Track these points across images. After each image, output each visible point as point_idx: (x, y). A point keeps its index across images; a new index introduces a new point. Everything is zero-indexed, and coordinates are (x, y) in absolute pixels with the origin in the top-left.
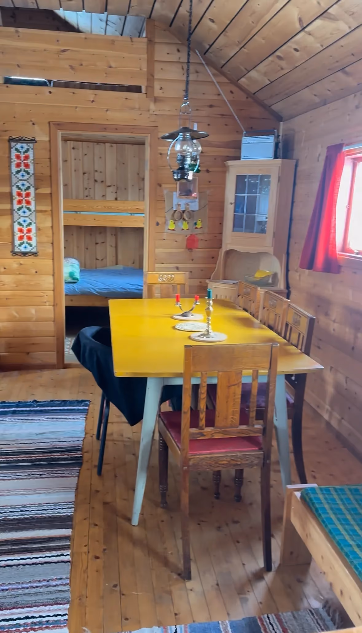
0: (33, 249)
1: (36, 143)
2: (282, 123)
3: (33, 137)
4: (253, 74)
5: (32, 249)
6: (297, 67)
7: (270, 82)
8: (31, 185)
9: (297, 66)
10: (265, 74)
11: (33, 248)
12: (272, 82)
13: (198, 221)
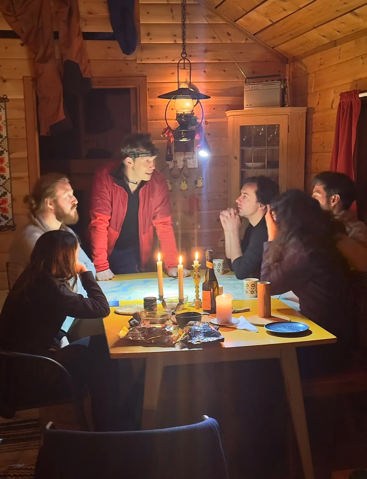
0: (10, 223)
1: (8, 101)
2: (287, 65)
3: (5, 95)
4: (253, 15)
5: (8, 223)
6: (300, 9)
7: (271, 23)
8: (5, 149)
9: (301, 7)
10: (266, 15)
11: (9, 221)
12: (274, 23)
13: (199, 179)
